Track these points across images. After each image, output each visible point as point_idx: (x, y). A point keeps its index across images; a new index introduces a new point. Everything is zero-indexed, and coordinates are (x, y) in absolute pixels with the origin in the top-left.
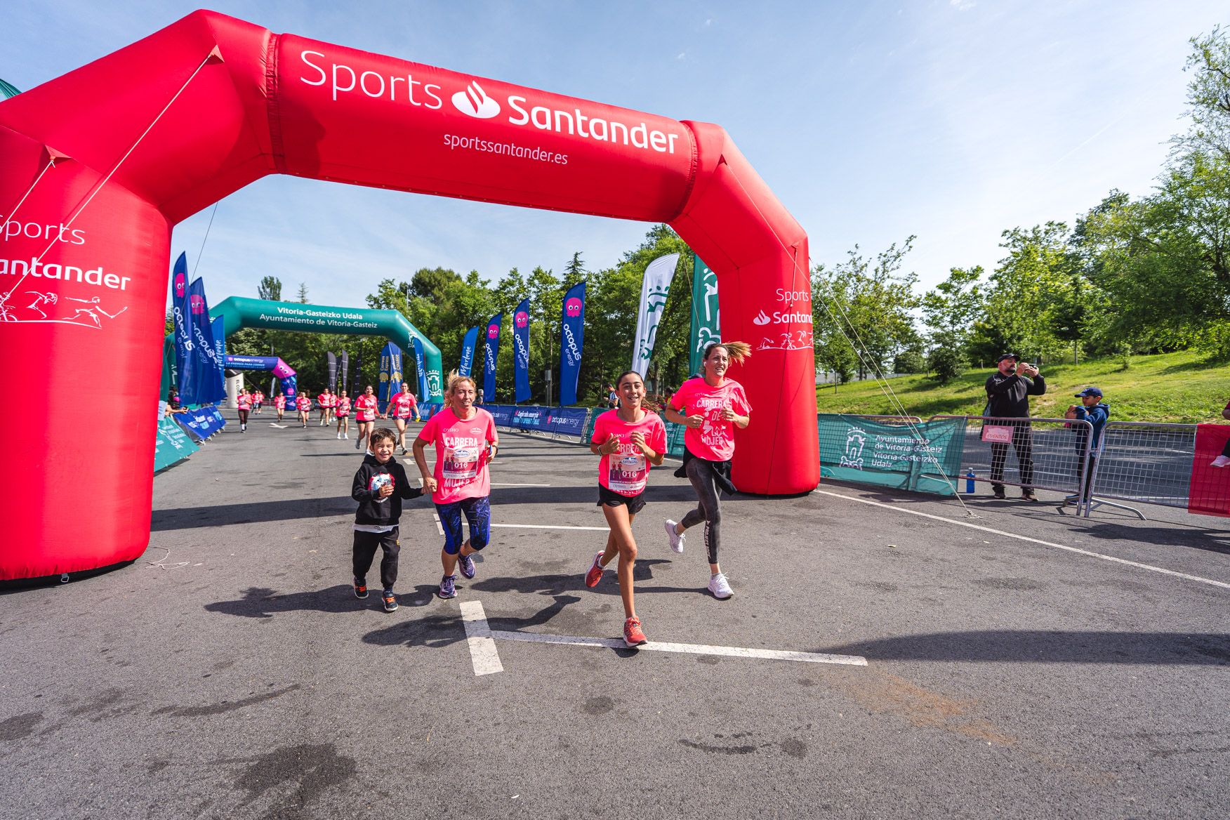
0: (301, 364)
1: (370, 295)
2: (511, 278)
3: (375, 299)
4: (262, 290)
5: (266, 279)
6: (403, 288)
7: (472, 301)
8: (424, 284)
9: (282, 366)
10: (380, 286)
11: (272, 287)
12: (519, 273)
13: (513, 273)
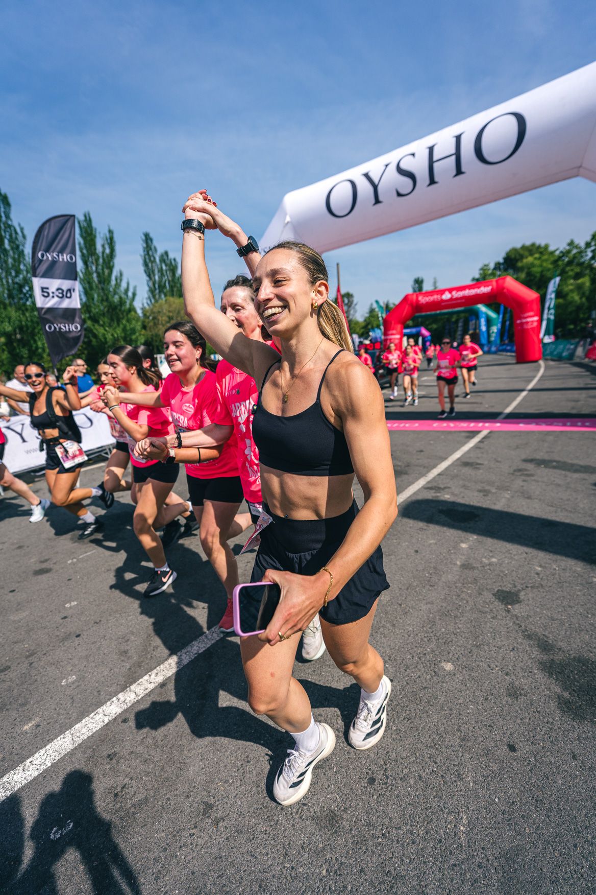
0: (434, 326)
2: (569, 247)
4: (414, 287)
5: (415, 279)
7: (540, 269)
8: (511, 260)
9: (425, 332)
10: (480, 270)
12: (576, 242)
13: (571, 244)
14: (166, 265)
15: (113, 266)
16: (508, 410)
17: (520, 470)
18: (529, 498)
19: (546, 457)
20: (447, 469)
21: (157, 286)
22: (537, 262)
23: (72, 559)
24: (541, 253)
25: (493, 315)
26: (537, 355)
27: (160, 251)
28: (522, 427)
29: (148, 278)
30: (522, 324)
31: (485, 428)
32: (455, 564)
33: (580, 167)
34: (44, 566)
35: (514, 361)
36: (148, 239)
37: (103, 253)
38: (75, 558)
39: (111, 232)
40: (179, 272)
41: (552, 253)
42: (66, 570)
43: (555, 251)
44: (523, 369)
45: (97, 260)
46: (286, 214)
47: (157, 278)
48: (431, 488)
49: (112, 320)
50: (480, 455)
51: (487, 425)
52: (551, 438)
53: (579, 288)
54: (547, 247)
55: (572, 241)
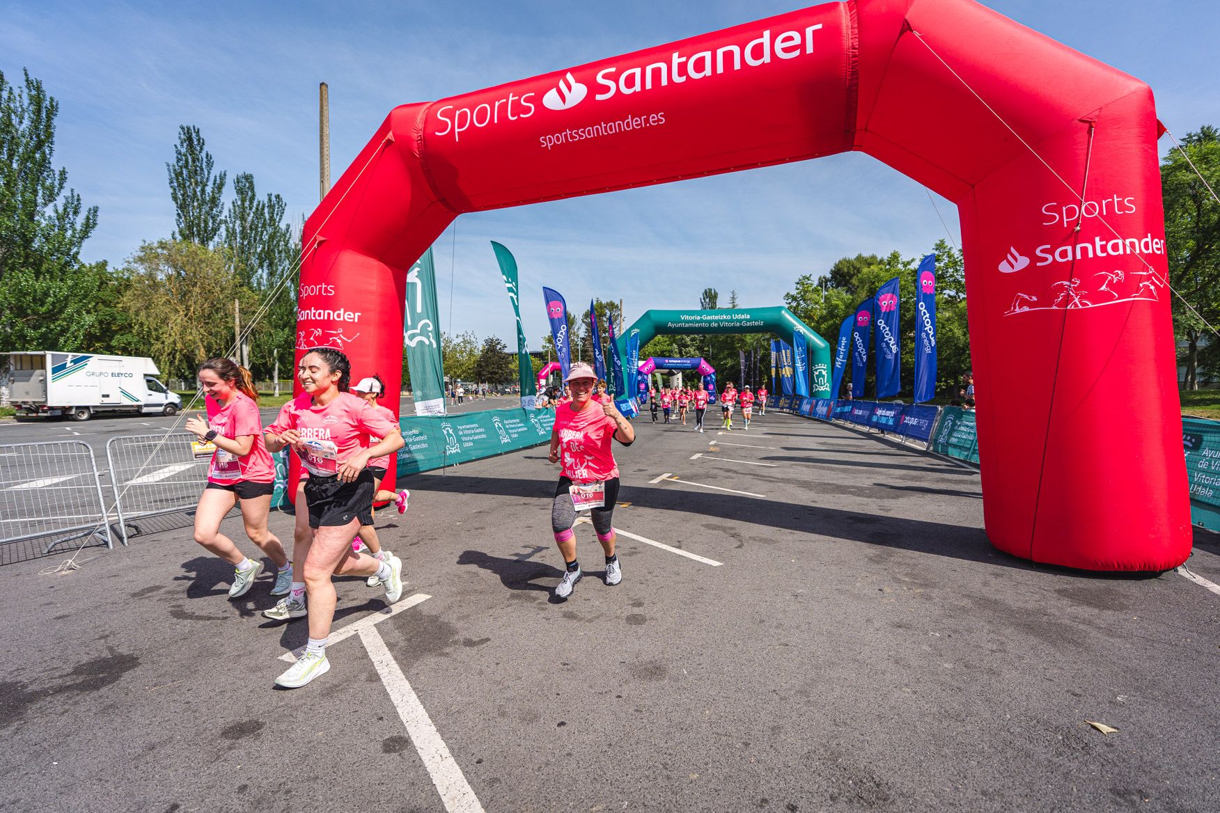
1: (788, 294)
3: (793, 296)
4: (703, 301)
5: (706, 291)
6: (823, 283)
8: (842, 275)
9: (704, 365)
10: (797, 283)
11: (710, 297)
13: (940, 246)
25: (819, 342)
55: (942, 242)
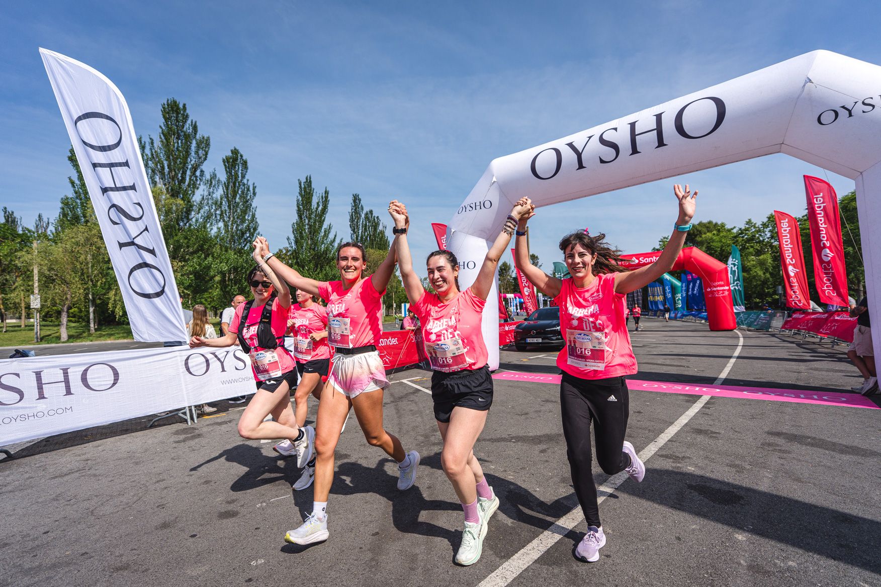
1: (654, 248)
2: (747, 226)
3: (657, 250)
7: (719, 244)
12: (754, 221)
13: (749, 222)
14: (369, 222)
15: (324, 220)
16: (723, 375)
17: (769, 445)
18: (798, 480)
19: (794, 431)
20: (677, 434)
21: (359, 238)
22: (715, 238)
23: (261, 503)
24: (719, 231)
25: (677, 283)
26: (732, 325)
27: (366, 209)
28: (746, 395)
29: (352, 232)
30: (712, 292)
31: (706, 394)
32: (739, 564)
33: (783, 143)
34: (230, 507)
35: (708, 328)
36: (356, 199)
37: (317, 209)
38: (265, 502)
39: (327, 192)
40: (381, 228)
41: (729, 230)
42: (254, 515)
43: (732, 229)
44: (720, 337)
45: (310, 214)
46: (493, 176)
47: (360, 231)
48: (666, 456)
49: (316, 266)
50: (711, 423)
51: (704, 389)
52: (789, 410)
53: (762, 264)
54: (723, 225)
55: (750, 220)
